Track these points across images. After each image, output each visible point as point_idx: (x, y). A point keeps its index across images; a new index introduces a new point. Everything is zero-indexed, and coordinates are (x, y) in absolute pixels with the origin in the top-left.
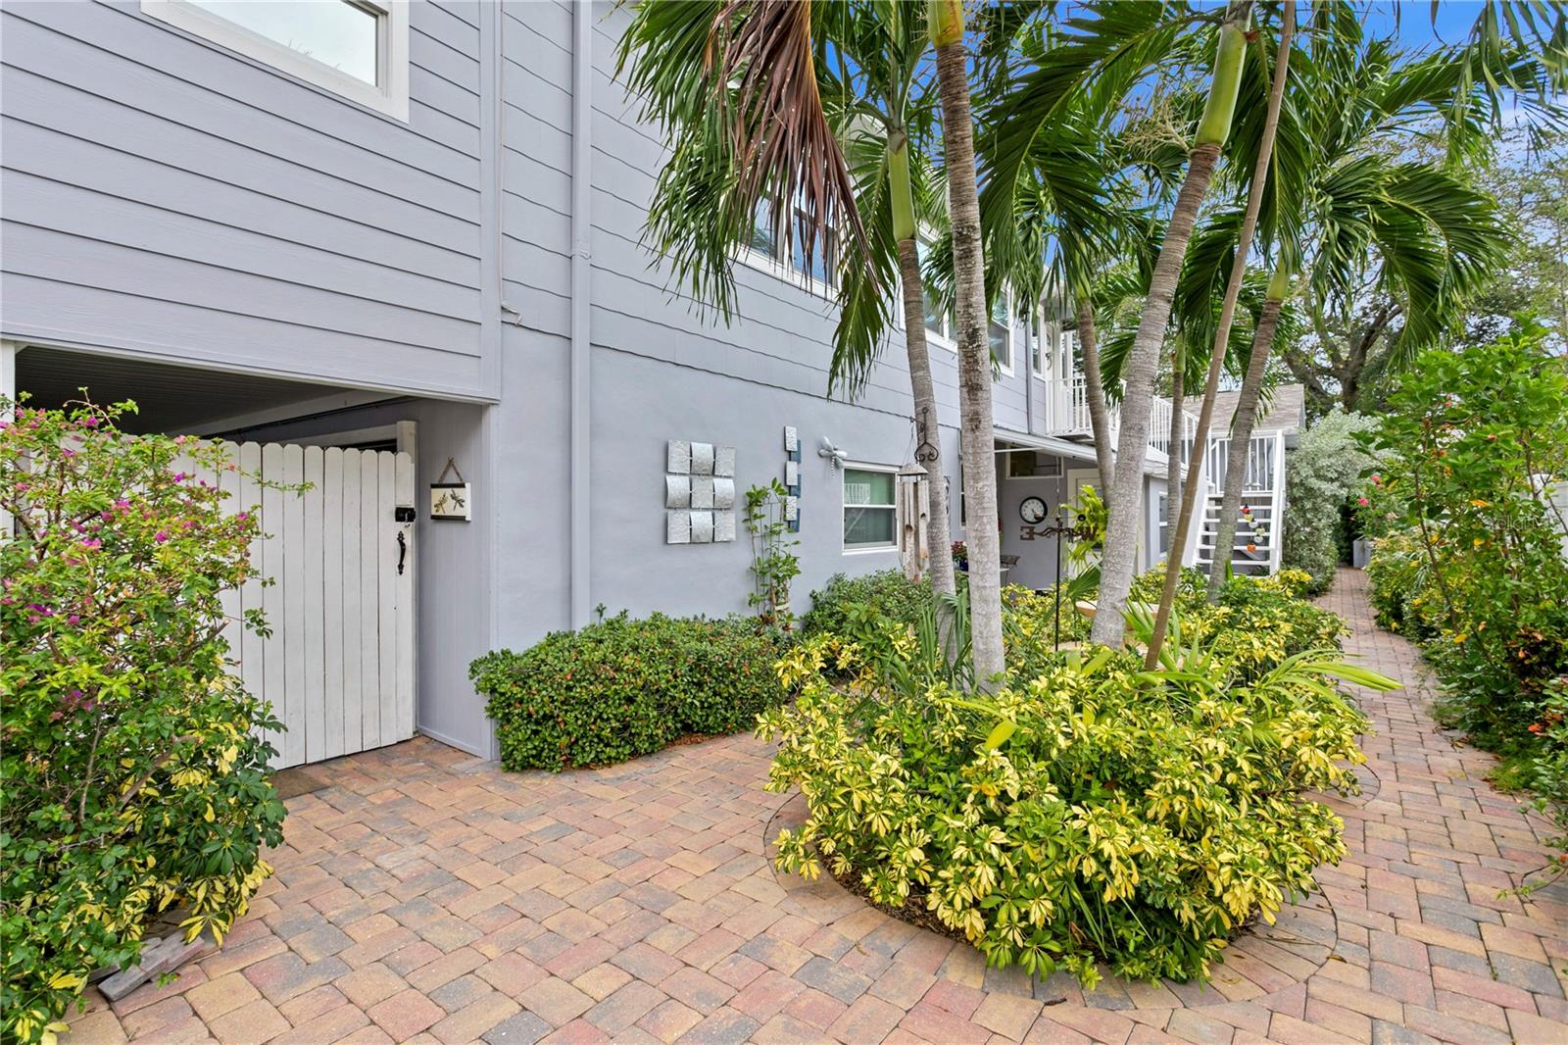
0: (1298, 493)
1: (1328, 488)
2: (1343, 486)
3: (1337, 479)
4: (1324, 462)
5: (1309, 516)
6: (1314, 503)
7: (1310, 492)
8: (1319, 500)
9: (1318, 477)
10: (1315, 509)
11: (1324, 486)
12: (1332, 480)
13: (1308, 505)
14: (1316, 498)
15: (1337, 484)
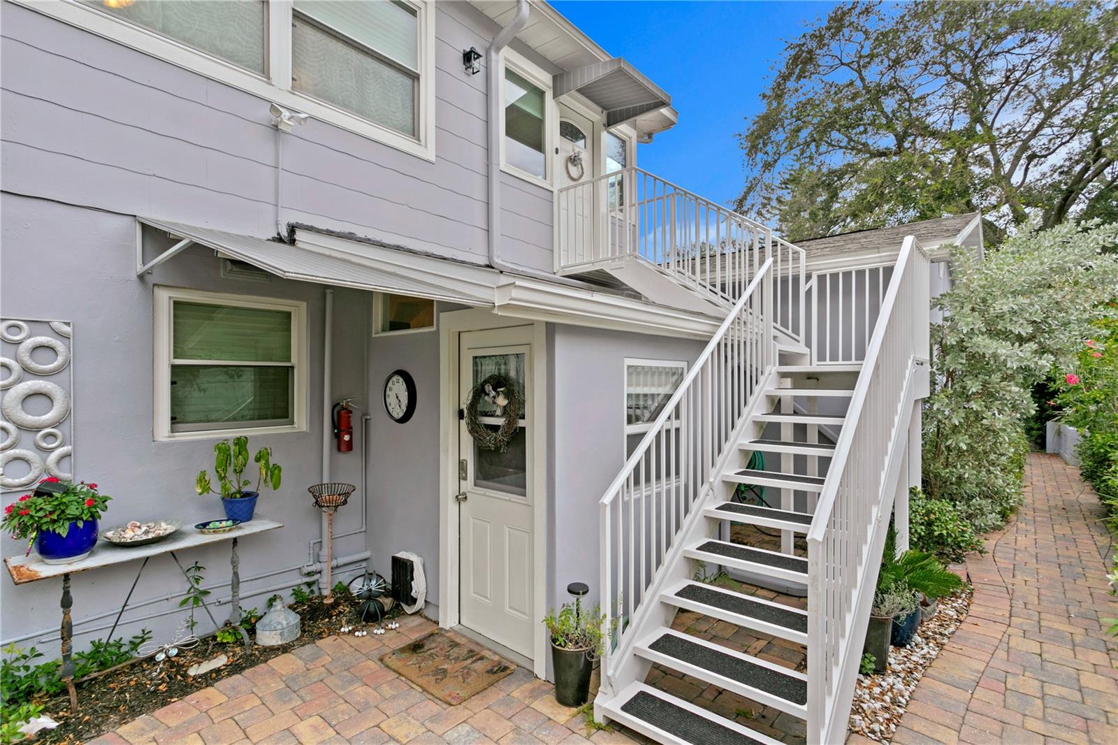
0: (957, 363)
1: (1012, 355)
2: (1043, 350)
3: (1031, 338)
4: (1003, 305)
5: (974, 406)
6: (985, 384)
7: (978, 363)
8: (996, 378)
9: (993, 333)
10: (988, 394)
11: (1003, 349)
12: (1021, 340)
13: (974, 387)
14: (989, 374)
15: (1033, 346)
